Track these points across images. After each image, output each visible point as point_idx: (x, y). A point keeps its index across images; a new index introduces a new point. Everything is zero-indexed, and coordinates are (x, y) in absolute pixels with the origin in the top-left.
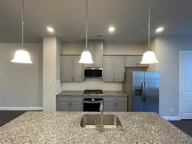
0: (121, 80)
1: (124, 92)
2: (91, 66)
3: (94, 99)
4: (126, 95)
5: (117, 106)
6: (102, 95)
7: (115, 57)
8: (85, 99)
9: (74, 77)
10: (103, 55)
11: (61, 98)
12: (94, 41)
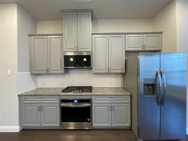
0: (120, 71)
1: (124, 88)
2: (74, 49)
3: (78, 100)
4: (128, 93)
5: (113, 111)
6: (90, 94)
7: (110, 36)
8: (63, 101)
9: (49, 67)
10: (92, 34)
11: (26, 99)
12: (77, 12)
